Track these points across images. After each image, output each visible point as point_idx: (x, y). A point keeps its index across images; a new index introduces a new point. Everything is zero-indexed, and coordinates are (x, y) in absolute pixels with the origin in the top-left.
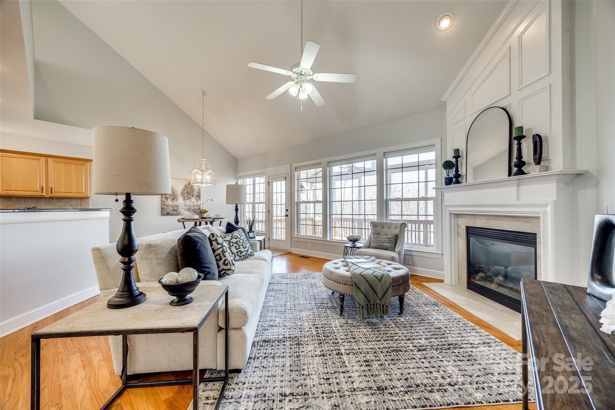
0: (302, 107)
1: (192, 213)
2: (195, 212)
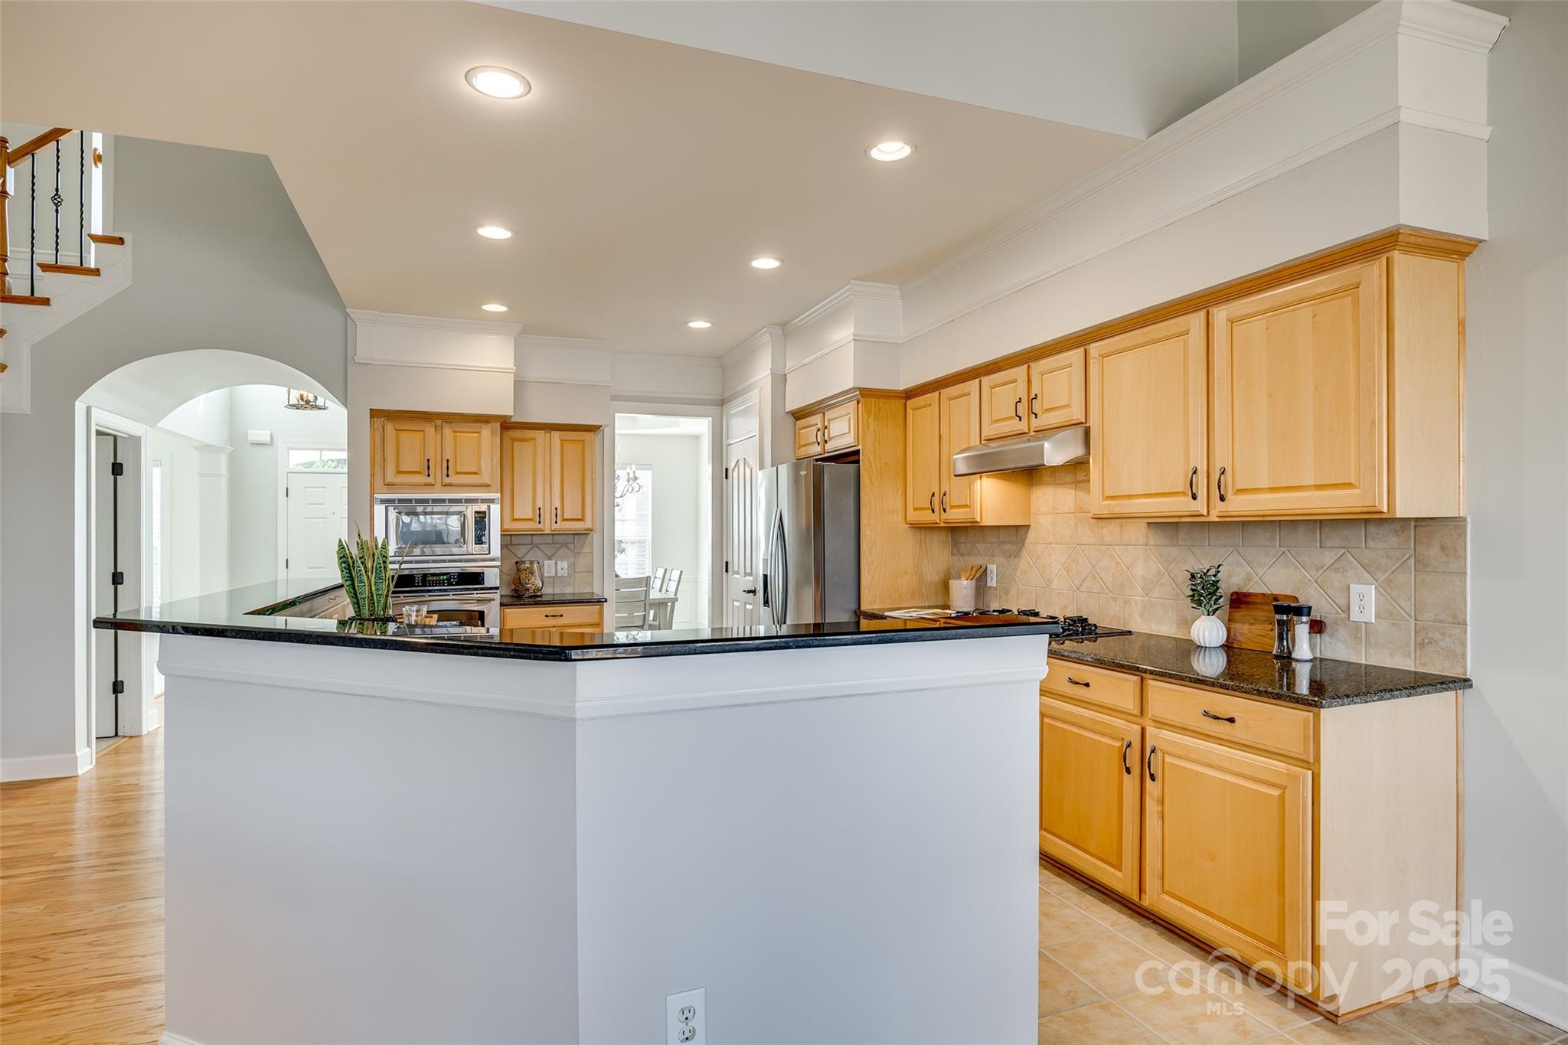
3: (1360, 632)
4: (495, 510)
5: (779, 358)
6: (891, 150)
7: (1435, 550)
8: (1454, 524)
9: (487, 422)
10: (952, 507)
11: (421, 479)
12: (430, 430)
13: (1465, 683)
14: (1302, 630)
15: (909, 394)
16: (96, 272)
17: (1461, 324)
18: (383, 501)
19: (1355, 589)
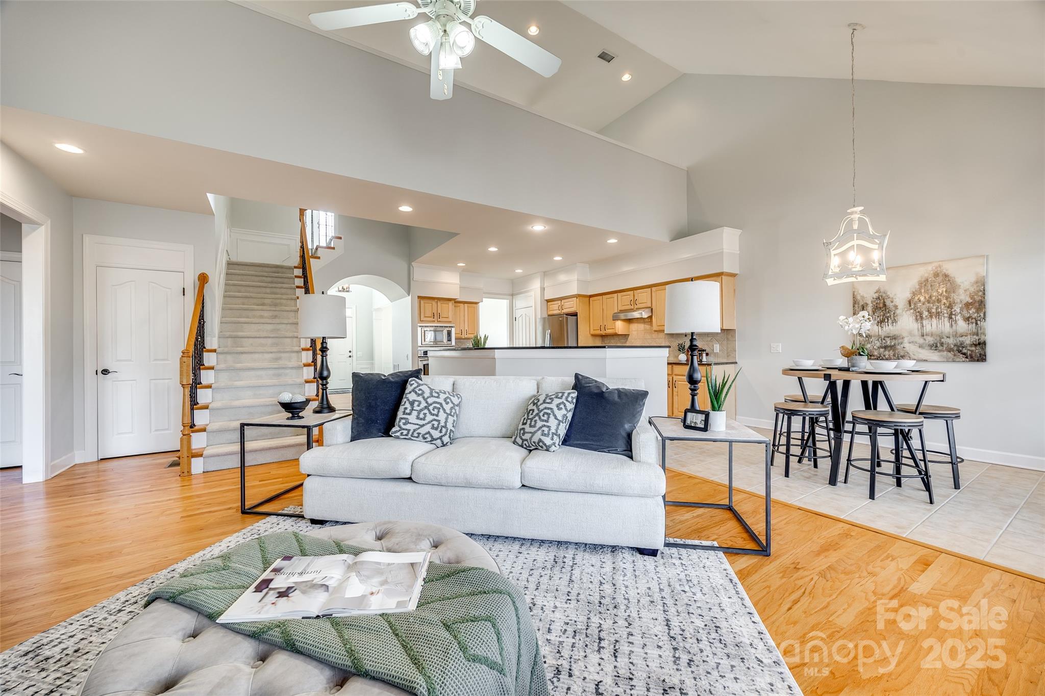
1: (950, 355)
2: (960, 351)
3: (716, 355)
4: (453, 330)
5: (542, 282)
6: (613, 241)
7: (730, 336)
8: (734, 330)
9: (450, 301)
10: (608, 329)
11: (431, 319)
12: (434, 303)
13: (736, 363)
14: (704, 355)
15: (591, 296)
16: (334, 248)
17: (734, 290)
18: (420, 326)
19: (715, 345)
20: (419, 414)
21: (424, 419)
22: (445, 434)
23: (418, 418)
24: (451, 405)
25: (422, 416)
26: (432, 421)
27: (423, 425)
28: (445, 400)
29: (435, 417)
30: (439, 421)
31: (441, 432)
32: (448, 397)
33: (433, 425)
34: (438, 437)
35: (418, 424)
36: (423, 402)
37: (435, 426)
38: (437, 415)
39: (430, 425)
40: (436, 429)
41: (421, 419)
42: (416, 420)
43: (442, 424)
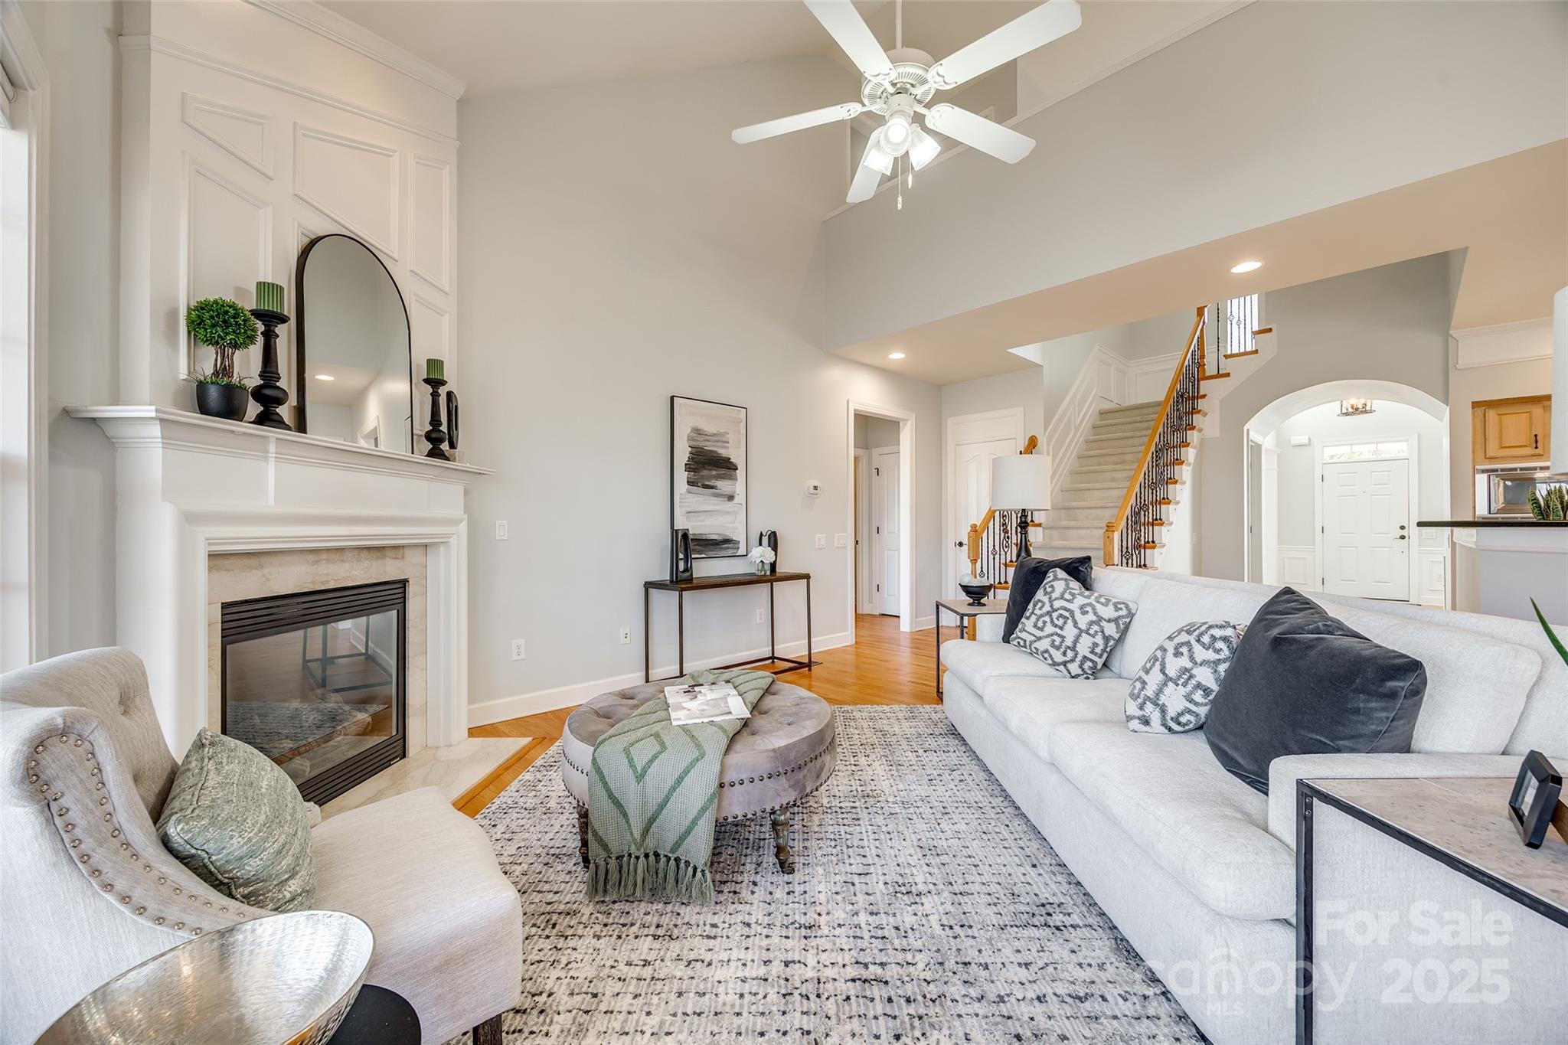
0: (900, 199)
11: (1527, 451)
12: (1537, 410)
16: (1256, 352)
18: (1483, 471)
20: (1038, 620)
21: (1041, 629)
22: (1072, 661)
23: (1035, 626)
24: (1091, 617)
25: (1040, 624)
26: (1052, 635)
27: (1040, 638)
28: (1082, 608)
29: (1059, 632)
30: (1063, 637)
31: (1064, 654)
32: (1090, 604)
33: (1053, 641)
34: (1061, 661)
35: (1034, 635)
36: (1047, 605)
37: (1056, 643)
38: (1061, 628)
39: (1049, 640)
40: (1058, 648)
41: (1039, 629)
42: (1033, 628)
43: (1069, 642)
